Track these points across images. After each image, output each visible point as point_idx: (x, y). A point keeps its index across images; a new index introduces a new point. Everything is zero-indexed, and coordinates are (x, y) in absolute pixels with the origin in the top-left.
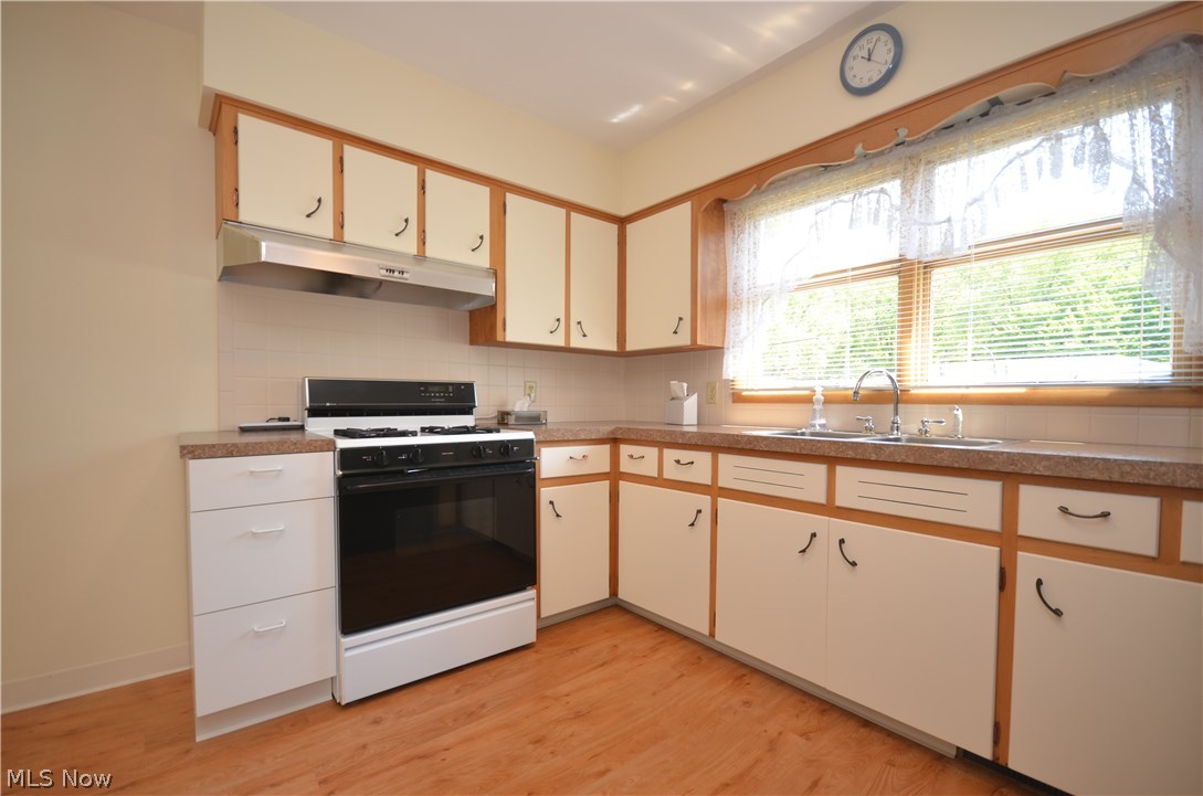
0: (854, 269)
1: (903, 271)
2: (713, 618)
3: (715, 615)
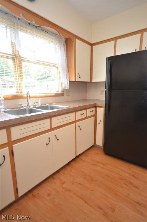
1: (15, 59)
2: (16, 191)
3: (17, 189)
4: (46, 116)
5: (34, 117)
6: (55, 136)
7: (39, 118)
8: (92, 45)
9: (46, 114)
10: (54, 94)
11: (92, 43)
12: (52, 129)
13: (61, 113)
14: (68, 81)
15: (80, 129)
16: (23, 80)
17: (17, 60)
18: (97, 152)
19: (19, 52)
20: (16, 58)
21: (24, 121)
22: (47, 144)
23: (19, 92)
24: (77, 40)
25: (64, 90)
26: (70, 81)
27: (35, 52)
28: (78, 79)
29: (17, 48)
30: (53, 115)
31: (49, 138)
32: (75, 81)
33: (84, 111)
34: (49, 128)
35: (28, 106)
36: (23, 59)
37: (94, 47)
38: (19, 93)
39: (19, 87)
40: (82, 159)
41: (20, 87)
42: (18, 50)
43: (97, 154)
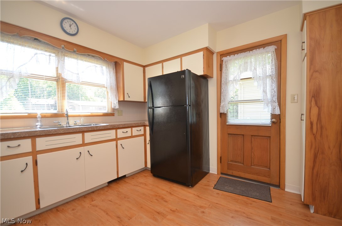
0: (45, 76)
1: (58, 81)
2: (38, 202)
3: (39, 200)
4: (76, 130)
5: (62, 130)
6: (88, 151)
7: (68, 132)
8: (144, 67)
9: (77, 129)
10: (102, 114)
11: (144, 65)
12: (84, 144)
13: (96, 129)
14: (118, 101)
15: (123, 148)
16: (65, 100)
17: (60, 82)
18: (146, 175)
19: (62, 75)
20: (60, 80)
21: (51, 134)
22: (77, 159)
23: (60, 110)
24: (125, 63)
25: (114, 109)
26: (119, 101)
27: (78, 74)
28: (127, 99)
29: (60, 72)
30: (86, 130)
31: (80, 153)
32: (124, 101)
33: (129, 130)
34: (81, 143)
35: (67, 124)
36: (65, 80)
37: (146, 68)
38: (60, 112)
39: (60, 106)
40: (125, 181)
41: (62, 106)
42: (60, 73)
43: (146, 176)
